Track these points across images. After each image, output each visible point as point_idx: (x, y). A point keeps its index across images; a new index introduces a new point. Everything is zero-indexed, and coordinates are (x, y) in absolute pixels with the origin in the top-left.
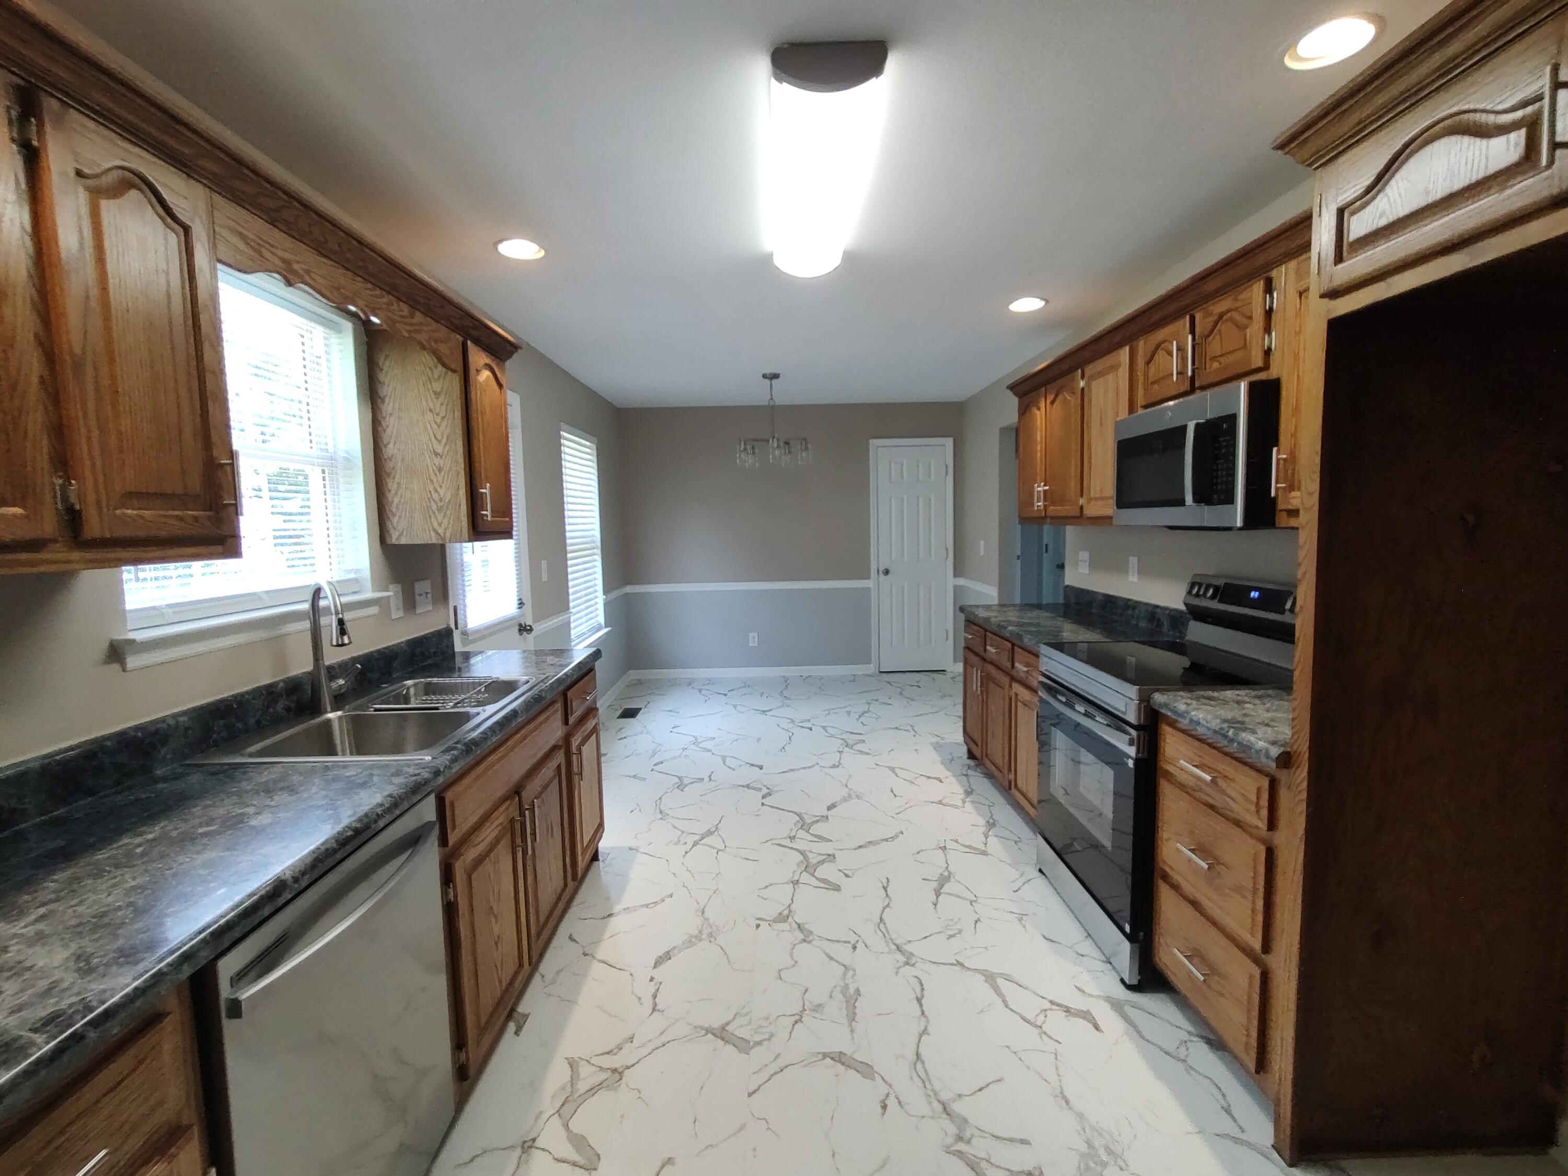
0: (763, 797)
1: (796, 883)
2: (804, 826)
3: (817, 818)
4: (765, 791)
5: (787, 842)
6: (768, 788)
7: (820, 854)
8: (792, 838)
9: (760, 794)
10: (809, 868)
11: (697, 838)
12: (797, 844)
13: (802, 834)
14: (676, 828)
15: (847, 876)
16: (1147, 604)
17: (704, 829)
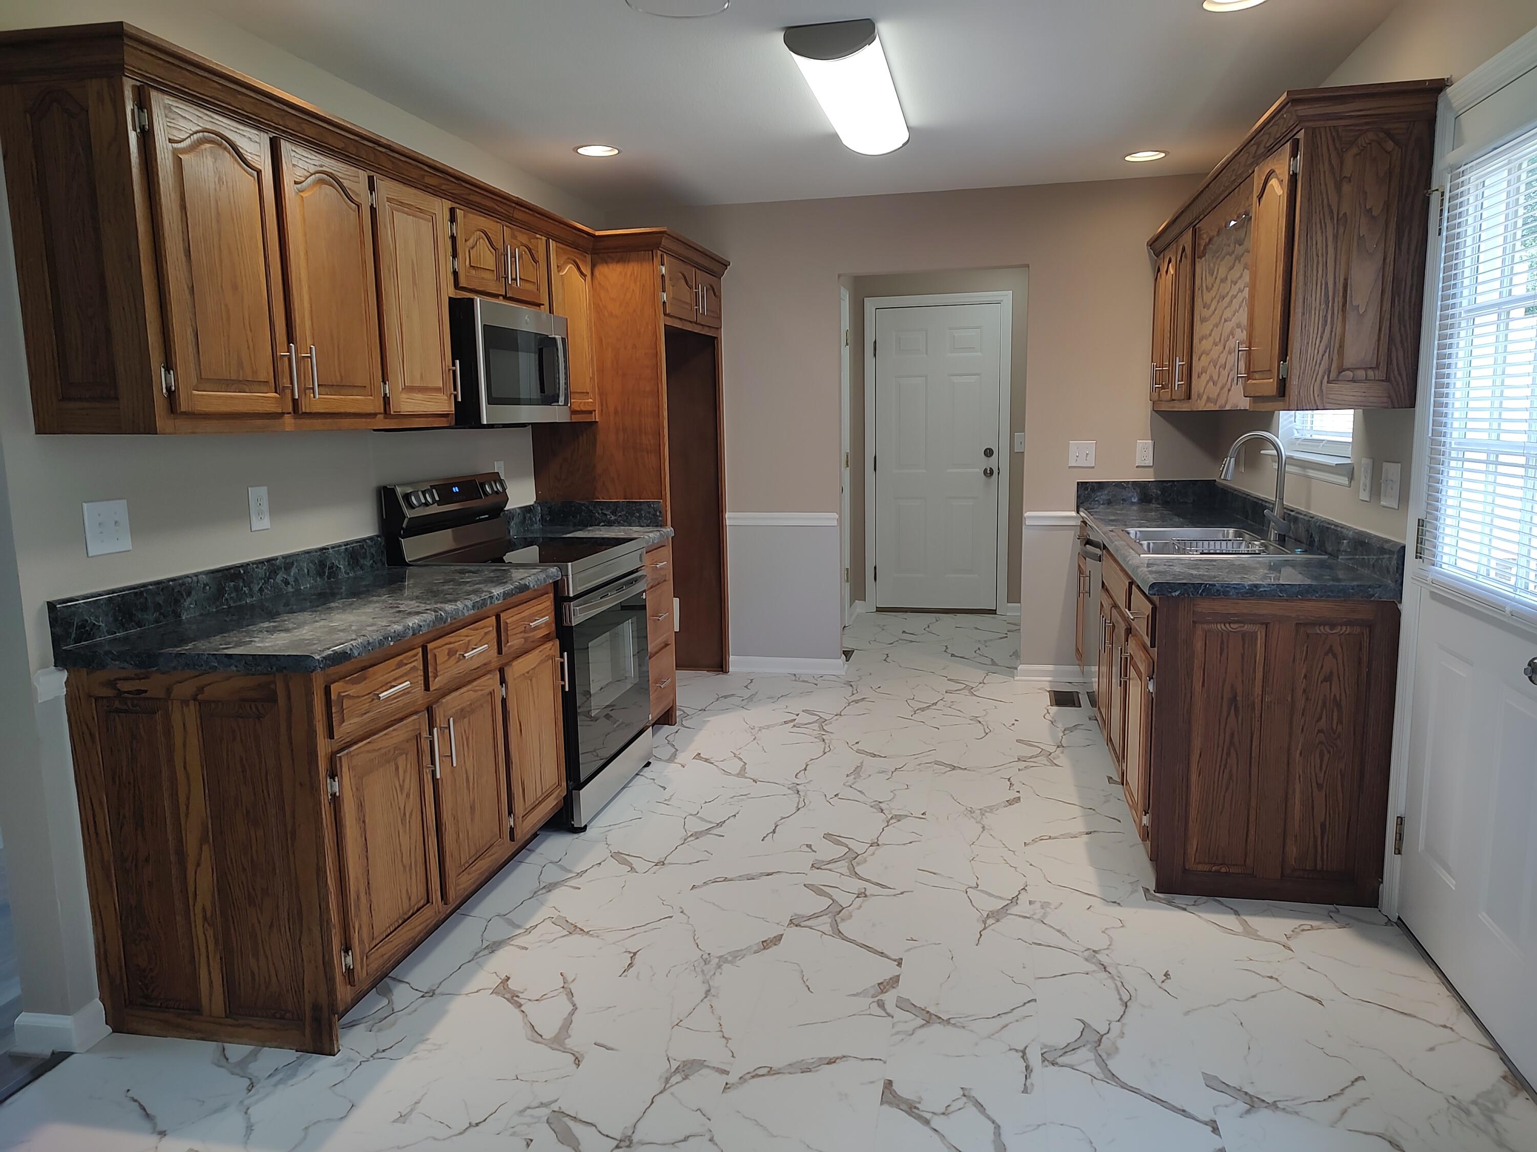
0: (895, 981)
1: (875, 844)
2: (837, 912)
3: (808, 923)
4: (890, 998)
5: (871, 889)
6: (881, 1004)
7: (830, 870)
8: (862, 894)
9: (902, 990)
10: (853, 857)
11: (1014, 910)
12: (857, 885)
13: (844, 899)
14: (1059, 931)
15: (809, 846)
16: (308, 552)
17: (1008, 924)
